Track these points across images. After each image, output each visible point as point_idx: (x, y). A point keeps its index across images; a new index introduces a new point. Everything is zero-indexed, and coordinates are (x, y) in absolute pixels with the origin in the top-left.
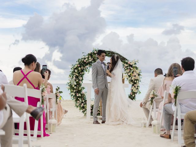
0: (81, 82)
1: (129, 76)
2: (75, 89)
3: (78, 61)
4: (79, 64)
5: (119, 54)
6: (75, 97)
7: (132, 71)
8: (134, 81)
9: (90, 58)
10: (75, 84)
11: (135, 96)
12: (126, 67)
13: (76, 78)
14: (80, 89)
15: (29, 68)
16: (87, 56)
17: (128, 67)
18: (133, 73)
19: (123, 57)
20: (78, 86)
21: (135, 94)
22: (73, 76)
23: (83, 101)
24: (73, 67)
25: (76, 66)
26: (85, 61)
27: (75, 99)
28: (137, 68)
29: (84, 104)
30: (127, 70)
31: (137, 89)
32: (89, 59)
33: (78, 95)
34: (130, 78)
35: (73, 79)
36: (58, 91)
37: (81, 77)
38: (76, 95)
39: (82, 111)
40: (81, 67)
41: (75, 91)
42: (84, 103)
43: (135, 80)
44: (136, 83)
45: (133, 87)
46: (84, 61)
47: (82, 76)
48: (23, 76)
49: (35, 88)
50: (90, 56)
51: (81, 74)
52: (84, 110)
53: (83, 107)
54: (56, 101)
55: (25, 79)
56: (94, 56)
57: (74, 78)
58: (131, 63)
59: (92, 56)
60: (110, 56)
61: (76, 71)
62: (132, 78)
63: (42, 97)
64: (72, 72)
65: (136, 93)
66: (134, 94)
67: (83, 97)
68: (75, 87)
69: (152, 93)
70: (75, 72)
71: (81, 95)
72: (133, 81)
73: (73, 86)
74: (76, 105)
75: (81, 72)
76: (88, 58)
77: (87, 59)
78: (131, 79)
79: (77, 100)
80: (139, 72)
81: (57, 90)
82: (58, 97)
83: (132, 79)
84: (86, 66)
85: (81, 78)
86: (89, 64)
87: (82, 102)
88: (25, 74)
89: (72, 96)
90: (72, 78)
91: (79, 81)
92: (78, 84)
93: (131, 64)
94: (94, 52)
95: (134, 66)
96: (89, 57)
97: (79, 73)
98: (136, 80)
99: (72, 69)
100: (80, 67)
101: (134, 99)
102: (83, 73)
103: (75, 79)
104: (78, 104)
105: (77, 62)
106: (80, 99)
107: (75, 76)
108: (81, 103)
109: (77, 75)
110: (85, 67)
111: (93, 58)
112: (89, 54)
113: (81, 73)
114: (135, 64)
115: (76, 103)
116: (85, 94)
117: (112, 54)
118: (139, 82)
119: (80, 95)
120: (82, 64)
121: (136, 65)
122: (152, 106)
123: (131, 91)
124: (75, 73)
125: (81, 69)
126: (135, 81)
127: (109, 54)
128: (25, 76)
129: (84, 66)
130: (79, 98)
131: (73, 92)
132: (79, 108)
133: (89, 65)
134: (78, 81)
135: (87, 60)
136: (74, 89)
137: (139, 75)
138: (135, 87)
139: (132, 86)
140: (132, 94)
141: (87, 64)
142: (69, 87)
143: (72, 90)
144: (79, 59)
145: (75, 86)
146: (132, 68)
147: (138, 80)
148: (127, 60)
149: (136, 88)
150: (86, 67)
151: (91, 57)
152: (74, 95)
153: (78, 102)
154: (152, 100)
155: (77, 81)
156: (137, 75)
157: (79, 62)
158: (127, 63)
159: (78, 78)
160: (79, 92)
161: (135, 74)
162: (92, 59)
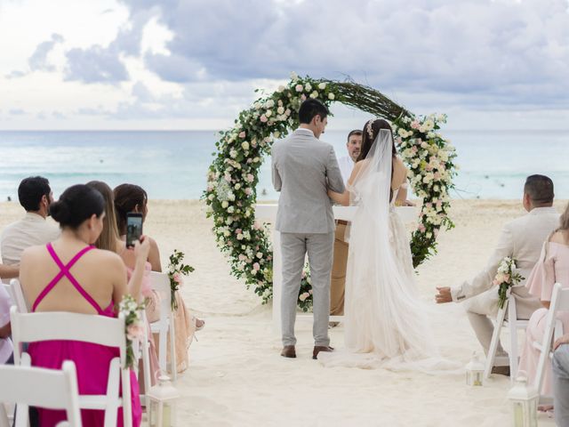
0: (249, 191)
1: (416, 171)
2: (230, 214)
3: (241, 118)
4: (243, 129)
5: (379, 95)
6: (230, 243)
7: (426, 153)
8: (432, 187)
9: (281, 109)
10: (232, 197)
11: (433, 237)
12: (403, 139)
13: (232, 177)
14: (248, 214)
15: (78, 237)
16: (271, 103)
17: (413, 141)
18: (428, 161)
19: (393, 105)
20: (239, 204)
21: (435, 230)
22: (222, 171)
23: (260, 255)
24: (224, 139)
25: (233, 137)
26: (263, 119)
27: (231, 249)
28: (441, 143)
29: (262, 267)
30: (407, 150)
31: (443, 212)
32: (277, 114)
33: (240, 237)
34: (419, 177)
35: (222, 180)
36: (178, 267)
37: (250, 173)
38: (233, 235)
39: (254, 286)
40: (249, 141)
41: (229, 221)
42: (262, 261)
43: (434, 183)
44: (437, 195)
45: (429, 205)
46: (259, 119)
47: (253, 171)
48: (57, 270)
49: (101, 312)
50: (280, 102)
51: (249, 165)
52: (261, 284)
53: (260, 276)
54: (173, 299)
55: (65, 279)
56: (294, 101)
57: (228, 177)
58: (421, 123)
59: (289, 102)
60: (348, 100)
61: (233, 153)
62: (423, 176)
63: (128, 342)
64: (219, 154)
65: (438, 227)
66: (432, 231)
67: (256, 240)
68: (231, 210)
69: (504, 267)
70: (228, 156)
71: (253, 233)
72: (429, 186)
73: (225, 205)
74: (233, 268)
75: (249, 156)
76: (276, 110)
77: (269, 113)
78: (422, 180)
79: (238, 251)
80: (449, 157)
81: (174, 261)
82: (177, 287)
83: (426, 180)
84: (268, 135)
85: (250, 178)
86: (280, 129)
87: (256, 260)
88: (65, 262)
89: (222, 238)
90: (220, 177)
91: (245, 186)
92: (242, 199)
93: (422, 129)
94: (294, 88)
95: (431, 135)
96: (277, 106)
97: (244, 162)
98: (438, 183)
99: (221, 145)
100: (248, 139)
101: (432, 246)
102: (256, 160)
103: (230, 179)
104: (241, 266)
105: (236, 121)
106: (249, 247)
107: (229, 169)
108: (250, 261)
109: (235, 169)
110: (262, 139)
111: (290, 108)
112: (276, 94)
113: (250, 160)
114: (437, 127)
115: (234, 261)
116: (265, 230)
117: (355, 93)
118: (450, 190)
119: (247, 235)
120: (255, 128)
121: (438, 133)
122: (501, 312)
123: (421, 218)
124: (230, 162)
125: (250, 147)
126: (436, 189)
127: (344, 93)
128: (65, 271)
129: (259, 137)
130: (243, 247)
131: (224, 225)
132: (244, 279)
133: (277, 134)
134: (240, 189)
135: (271, 116)
136: (226, 215)
137: (448, 166)
138: (434, 206)
139: (425, 202)
140: (423, 231)
141: (271, 129)
142: (210, 208)
143: (221, 219)
144: (245, 112)
145: (231, 203)
146: (424, 144)
147: (445, 184)
148: (410, 117)
149: (439, 209)
150: (266, 139)
151: (284, 105)
152: (227, 234)
153: (241, 257)
154: (505, 293)
155: (238, 186)
156: (441, 168)
157: (242, 122)
158: (407, 127)
159: (240, 177)
160: (245, 223)
161: (435, 163)
162: (288, 111)
